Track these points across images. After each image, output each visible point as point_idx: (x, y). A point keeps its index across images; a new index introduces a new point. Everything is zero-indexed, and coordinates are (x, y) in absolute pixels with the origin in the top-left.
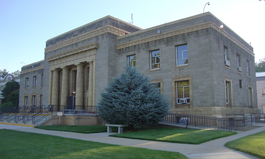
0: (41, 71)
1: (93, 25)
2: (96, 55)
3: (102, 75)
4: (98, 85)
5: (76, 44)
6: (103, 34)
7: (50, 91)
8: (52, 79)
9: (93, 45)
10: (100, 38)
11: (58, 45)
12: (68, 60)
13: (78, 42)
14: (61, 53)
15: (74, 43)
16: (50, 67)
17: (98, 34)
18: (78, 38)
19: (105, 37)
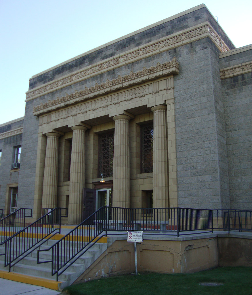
0: (12, 140)
1: (159, 29)
2: (173, 88)
3: (197, 133)
4: (185, 159)
5: (112, 72)
6: (191, 43)
7: (37, 179)
8: (44, 152)
9: (165, 67)
10: (184, 51)
11: (60, 80)
12: (90, 108)
13: (117, 68)
14: (73, 95)
15: (105, 72)
16: (40, 127)
17: (176, 45)
18: (117, 59)
19: (198, 48)
